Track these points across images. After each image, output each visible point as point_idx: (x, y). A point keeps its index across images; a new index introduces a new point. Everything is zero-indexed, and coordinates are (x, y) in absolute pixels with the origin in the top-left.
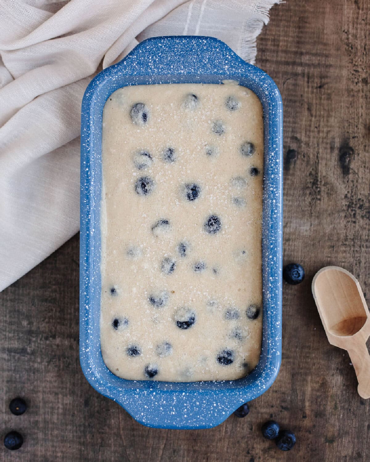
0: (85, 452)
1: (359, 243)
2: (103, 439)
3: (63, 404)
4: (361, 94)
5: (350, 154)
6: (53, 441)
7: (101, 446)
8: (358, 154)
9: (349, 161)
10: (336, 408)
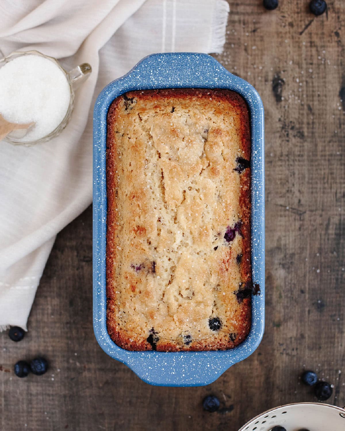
0: (72, 346)
1: (292, 158)
2: (86, 333)
3: (51, 305)
4: (288, 35)
5: (281, 85)
6: (44, 337)
7: (85, 339)
8: (288, 85)
9: (281, 91)
10: (280, 297)
